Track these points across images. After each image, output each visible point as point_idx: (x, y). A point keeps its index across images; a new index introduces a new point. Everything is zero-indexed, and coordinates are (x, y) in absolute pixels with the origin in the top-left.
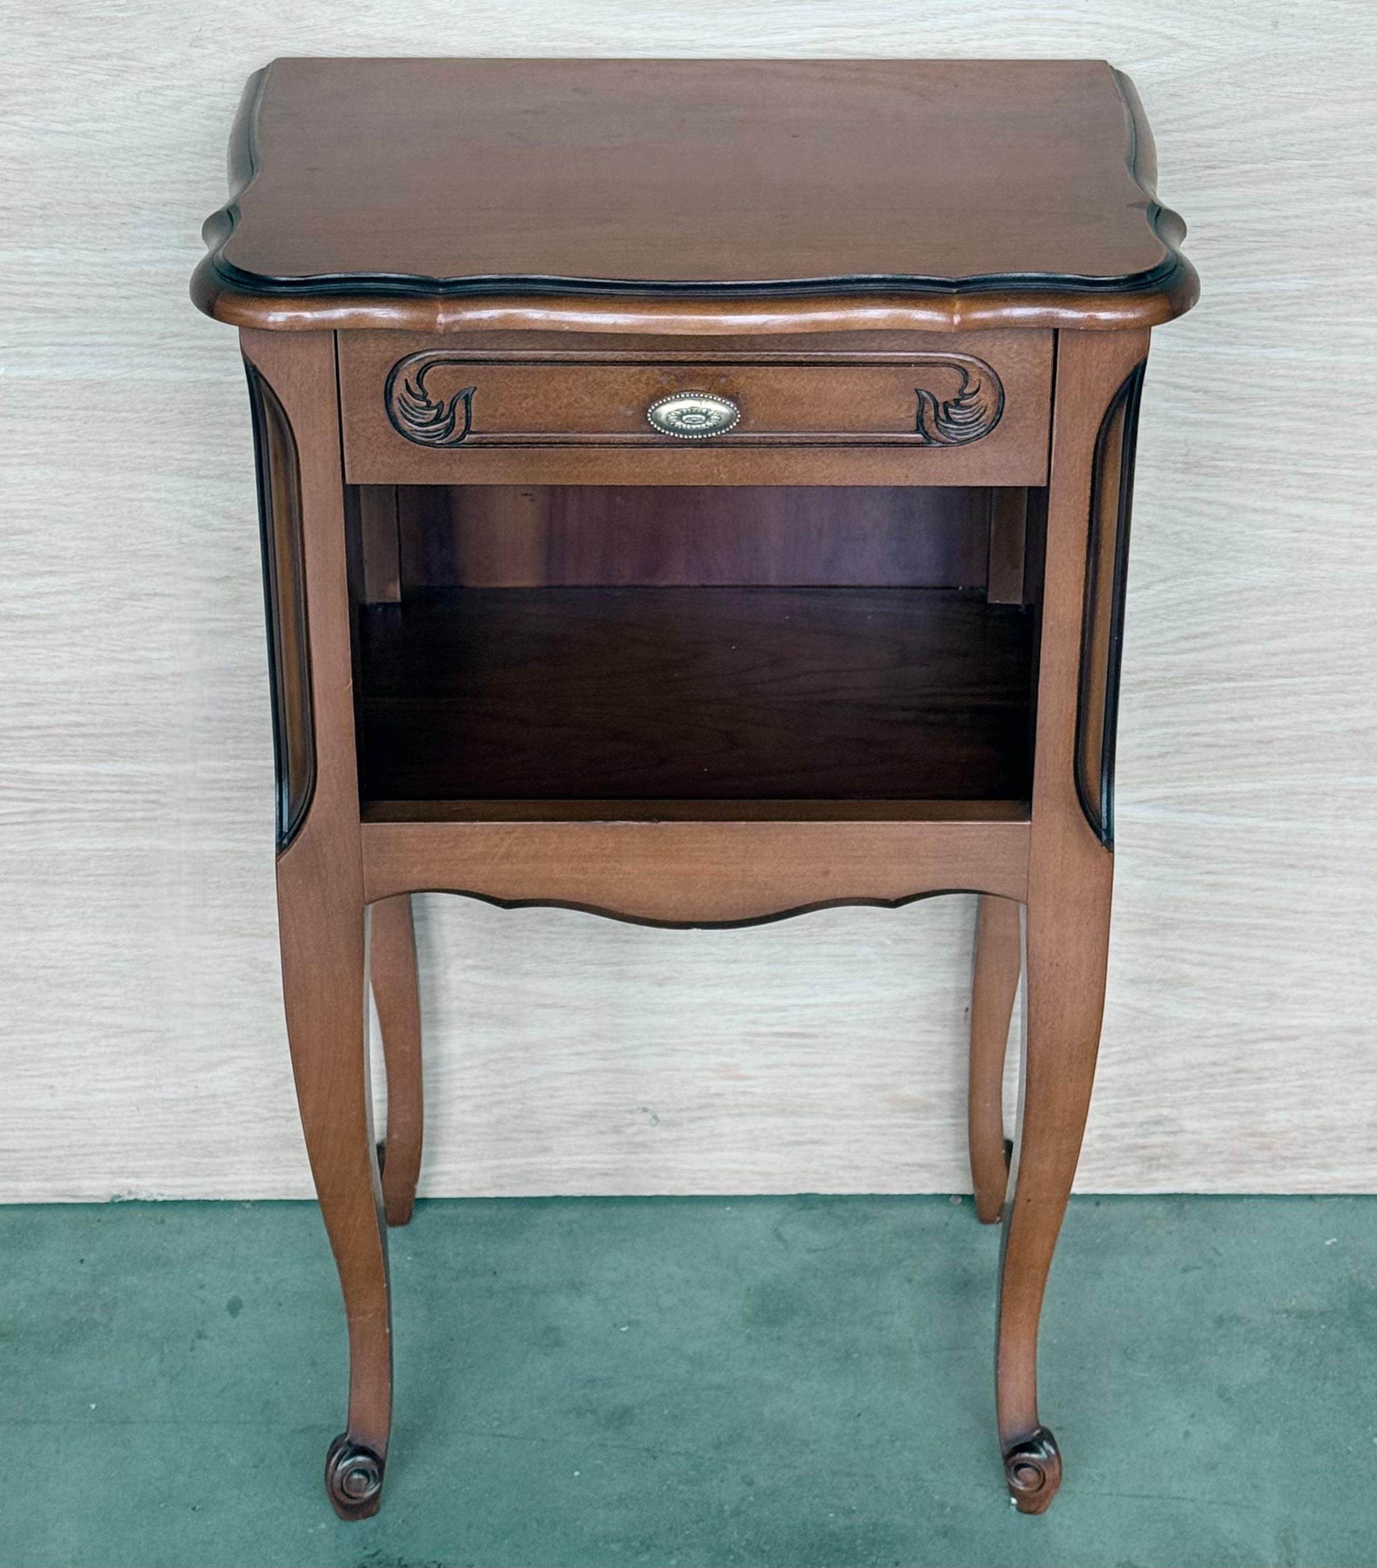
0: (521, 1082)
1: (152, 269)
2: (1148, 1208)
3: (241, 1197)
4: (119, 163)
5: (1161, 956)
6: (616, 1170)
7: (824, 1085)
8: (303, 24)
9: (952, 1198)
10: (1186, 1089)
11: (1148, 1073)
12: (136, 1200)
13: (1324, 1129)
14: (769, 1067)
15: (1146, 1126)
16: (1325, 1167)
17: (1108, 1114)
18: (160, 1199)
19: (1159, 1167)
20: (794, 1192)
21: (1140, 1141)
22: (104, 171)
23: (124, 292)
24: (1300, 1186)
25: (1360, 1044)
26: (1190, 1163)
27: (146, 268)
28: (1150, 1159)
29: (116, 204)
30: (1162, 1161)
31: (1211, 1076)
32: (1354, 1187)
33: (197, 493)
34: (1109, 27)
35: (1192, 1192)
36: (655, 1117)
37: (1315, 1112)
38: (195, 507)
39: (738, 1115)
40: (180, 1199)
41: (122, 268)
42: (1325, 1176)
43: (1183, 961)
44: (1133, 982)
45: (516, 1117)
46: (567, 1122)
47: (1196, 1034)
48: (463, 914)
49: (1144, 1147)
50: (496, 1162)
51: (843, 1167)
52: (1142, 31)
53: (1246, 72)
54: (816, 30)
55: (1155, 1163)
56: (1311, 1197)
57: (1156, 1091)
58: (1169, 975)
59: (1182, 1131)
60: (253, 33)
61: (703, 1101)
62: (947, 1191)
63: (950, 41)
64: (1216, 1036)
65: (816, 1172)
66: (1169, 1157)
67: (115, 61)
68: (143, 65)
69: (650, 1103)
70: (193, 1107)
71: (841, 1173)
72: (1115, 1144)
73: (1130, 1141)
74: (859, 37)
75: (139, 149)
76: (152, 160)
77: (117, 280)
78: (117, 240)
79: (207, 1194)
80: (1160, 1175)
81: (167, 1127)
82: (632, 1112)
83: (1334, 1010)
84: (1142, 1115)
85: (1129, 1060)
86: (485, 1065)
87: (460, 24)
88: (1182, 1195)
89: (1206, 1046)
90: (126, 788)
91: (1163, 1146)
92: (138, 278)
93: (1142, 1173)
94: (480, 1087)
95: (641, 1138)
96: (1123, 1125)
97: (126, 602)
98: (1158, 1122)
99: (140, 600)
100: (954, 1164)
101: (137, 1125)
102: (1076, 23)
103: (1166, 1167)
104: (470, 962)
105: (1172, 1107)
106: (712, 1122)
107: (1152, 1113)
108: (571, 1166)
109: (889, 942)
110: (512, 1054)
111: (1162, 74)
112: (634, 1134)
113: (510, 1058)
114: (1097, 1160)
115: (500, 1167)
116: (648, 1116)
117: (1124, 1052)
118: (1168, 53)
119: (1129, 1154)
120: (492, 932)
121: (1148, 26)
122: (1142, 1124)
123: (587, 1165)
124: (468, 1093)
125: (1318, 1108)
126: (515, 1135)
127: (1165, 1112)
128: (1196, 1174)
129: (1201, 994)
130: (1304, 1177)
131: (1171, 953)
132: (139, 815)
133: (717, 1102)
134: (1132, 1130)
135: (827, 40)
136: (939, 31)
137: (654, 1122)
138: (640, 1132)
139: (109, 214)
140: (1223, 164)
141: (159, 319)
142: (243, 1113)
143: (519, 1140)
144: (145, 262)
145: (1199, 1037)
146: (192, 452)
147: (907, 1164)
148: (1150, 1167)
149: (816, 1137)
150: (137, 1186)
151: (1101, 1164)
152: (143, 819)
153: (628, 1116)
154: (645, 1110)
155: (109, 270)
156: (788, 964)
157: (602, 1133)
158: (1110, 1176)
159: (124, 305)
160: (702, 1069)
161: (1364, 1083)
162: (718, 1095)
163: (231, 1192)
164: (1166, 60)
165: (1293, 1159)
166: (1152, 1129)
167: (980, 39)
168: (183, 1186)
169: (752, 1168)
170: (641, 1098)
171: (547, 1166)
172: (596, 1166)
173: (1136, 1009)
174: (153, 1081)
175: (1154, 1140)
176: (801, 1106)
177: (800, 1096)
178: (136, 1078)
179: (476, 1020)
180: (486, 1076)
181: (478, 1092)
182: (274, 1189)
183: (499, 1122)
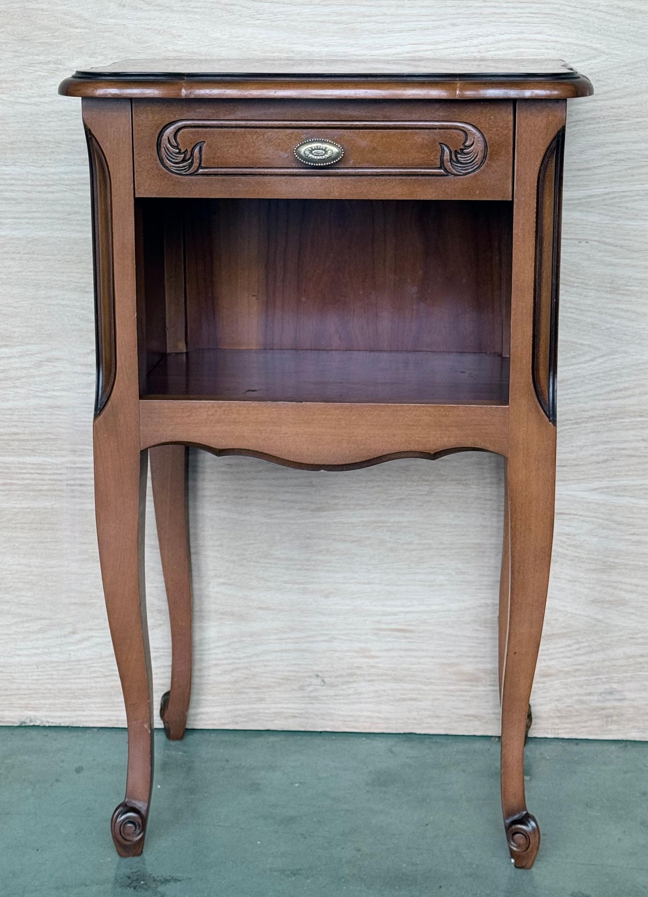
0: (248, 657)
1: (66, 177)
2: (606, 747)
3: (91, 725)
4: (51, 119)
5: (608, 586)
6: (301, 714)
7: (419, 663)
8: (147, 45)
9: (493, 738)
10: (626, 672)
11: (604, 660)
12: (34, 726)
14: (386, 650)
15: (604, 695)
17: (581, 687)
18: (47, 725)
19: (613, 722)
21: (600, 704)
22: (43, 124)
23: (51, 189)
26: (629, 720)
27: (63, 176)
28: (607, 717)
29: (48, 141)
30: (615, 718)
31: (640, 663)
33: (84, 301)
34: (563, 44)
35: (632, 739)
36: (323, 681)
38: (82, 309)
39: (370, 681)
40: (58, 725)
41: (51, 176)
43: (621, 589)
44: (593, 602)
45: (245, 679)
46: (274, 682)
47: (630, 636)
48: (218, 551)
49: (603, 709)
50: (234, 707)
51: (430, 716)
52: (580, 45)
53: (637, 68)
54: (410, 46)
55: (610, 719)
57: (608, 672)
58: (612, 599)
59: (624, 699)
60: (121, 50)
61: (350, 671)
62: (490, 734)
63: (479, 52)
64: (642, 638)
65: (415, 719)
66: (617, 715)
67: (52, 66)
68: (65, 67)
69: (321, 671)
70: (67, 667)
71: (429, 720)
72: (585, 706)
73: (593, 704)
74: (431, 50)
75: (61, 112)
76: (68, 118)
77: (48, 183)
78: (48, 161)
79: (73, 723)
80: (614, 727)
81: (52, 679)
82: (310, 677)
84: (601, 688)
85: (593, 652)
86: (228, 645)
87: (226, 45)
88: (627, 741)
89: (636, 644)
90: (39, 472)
91: (614, 708)
92: (59, 182)
93: (603, 726)
94: (226, 659)
95: (314, 694)
96: (590, 694)
97: (44, 363)
98: (611, 693)
99: (51, 362)
100: (493, 716)
101: (37, 678)
102: (545, 41)
103: (616, 722)
104: (221, 580)
105: (618, 683)
106: (355, 685)
107: (607, 686)
108: (276, 711)
109: (454, 573)
110: (244, 639)
112: (311, 691)
113: (243, 641)
114: (576, 716)
115: (236, 710)
116: (319, 681)
117: (589, 646)
118: (594, 58)
119: (595, 713)
120: (234, 562)
121: (583, 43)
122: (601, 694)
123: (283, 710)
124: (220, 662)
126: (245, 690)
127: (614, 686)
128: (634, 727)
129: (633, 611)
131: (615, 584)
132: (46, 487)
133: (358, 672)
134: (595, 698)
135: (415, 52)
136: (473, 46)
137: (323, 684)
138: (315, 690)
139: (45, 147)
140: (627, 118)
141: (68, 204)
142: (95, 672)
143: (247, 693)
144: (63, 173)
145: (632, 638)
146: (82, 278)
147: (466, 715)
148: (607, 722)
149: (414, 696)
150: (35, 716)
151: (578, 719)
152: (48, 490)
153: (307, 679)
154: (318, 676)
155: (44, 177)
156: (398, 585)
157: (293, 690)
158: (584, 727)
159: (50, 196)
160: (349, 651)
162: (358, 668)
163: (86, 721)
164: (594, 61)
166: (608, 697)
167: (494, 51)
168: (60, 717)
169: (379, 715)
170: (316, 668)
171: (262, 711)
172: (289, 711)
173: (595, 619)
174: (46, 650)
175: (608, 704)
176: (405, 676)
177: (404, 670)
178: (37, 648)
179: (224, 616)
180: (229, 652)
181: (224, 662)
182: (110, 720)
183: (236, 682)
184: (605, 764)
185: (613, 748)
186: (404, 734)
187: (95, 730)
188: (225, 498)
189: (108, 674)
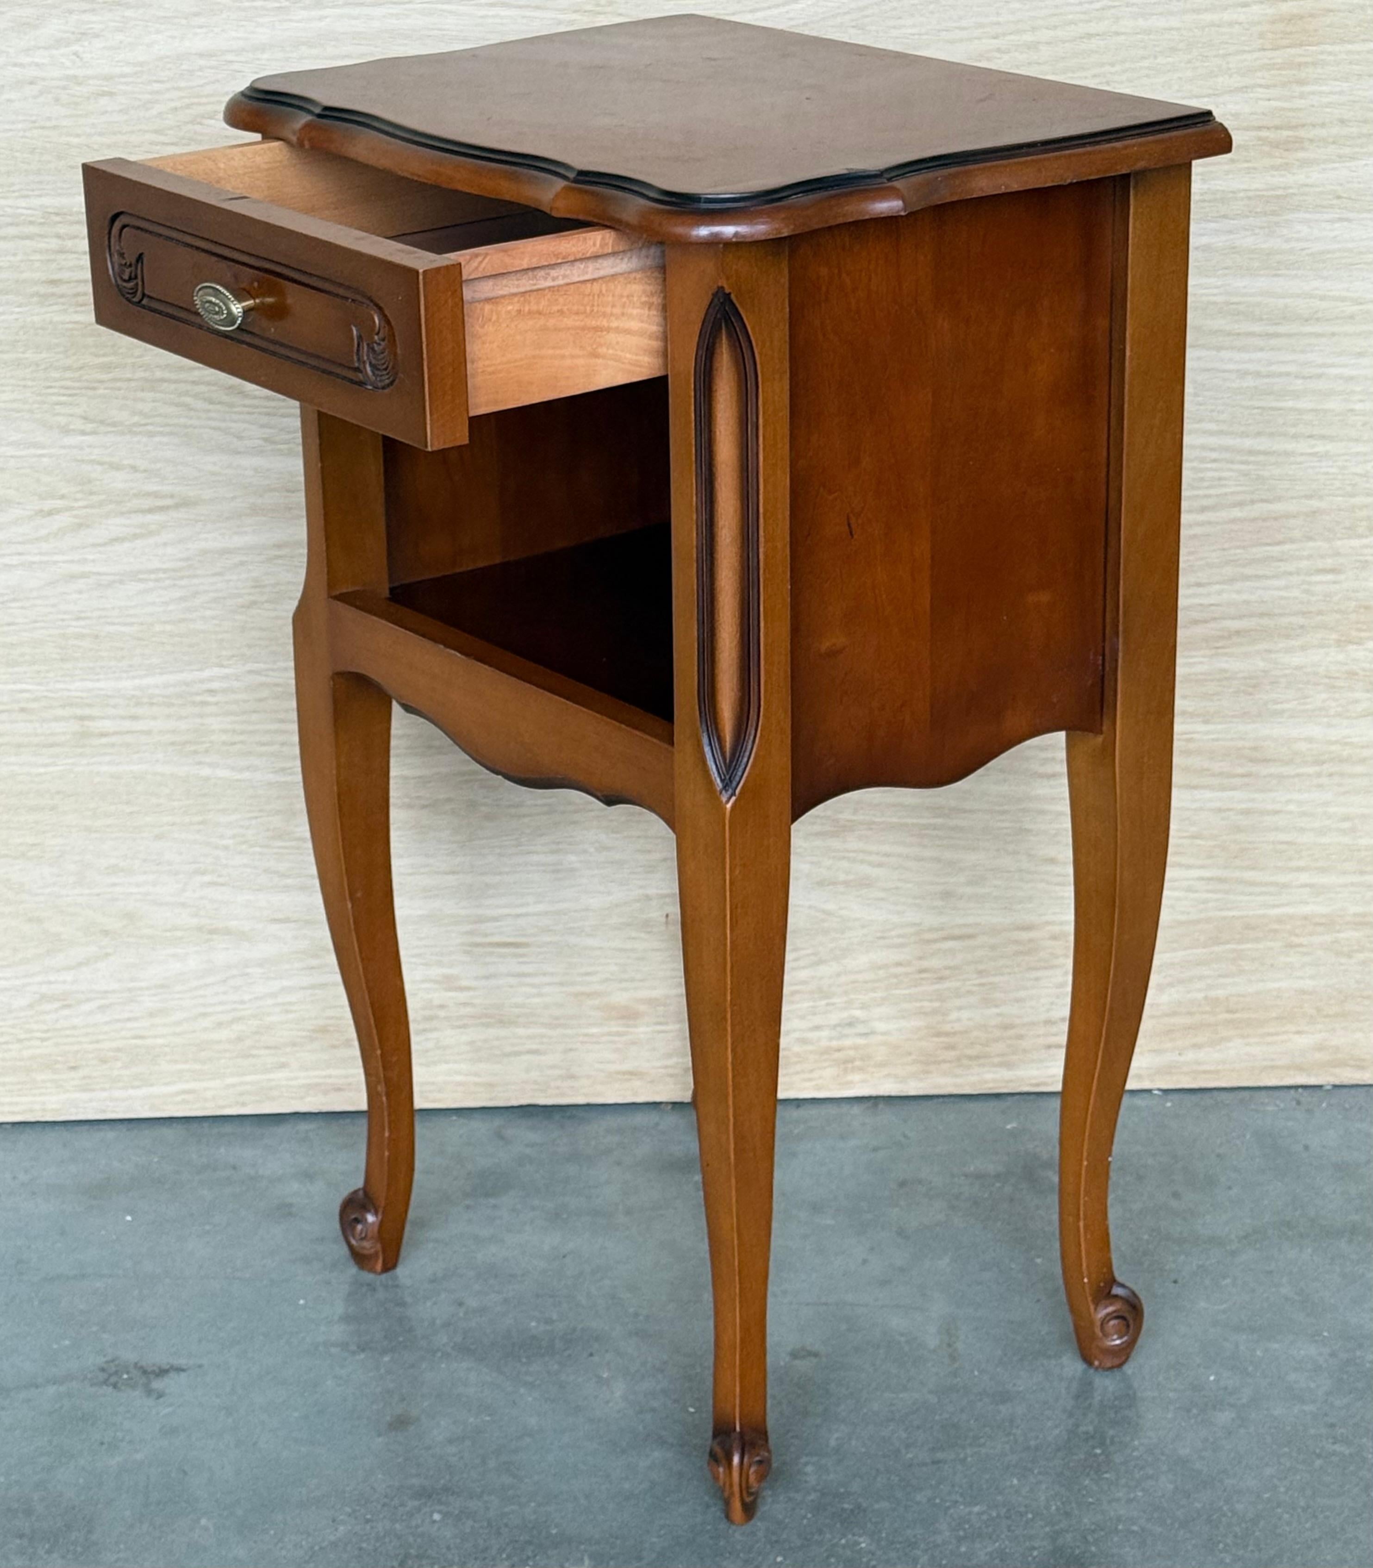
0: (257, 998)
2: (845, 1108)
5: (842, 858)
6: (350, 1084)
7: (540, 995)
9: (663, 1105)
10: (874, 990)
11: (839, 975)
13: (1006, 1027)
14: (487, 978)
15: (839, 1029)
16: (1008, 1065)
17: (803, 1017)
19: (854, 1070)
20: (515, 1103)
21: (834, 1043)
24: (986, 1086)
25: (1031, 940)
26: (882, 1065)
28: (846, 1062)
30: (858, 1063)
31: (896, 976)
32: (1038, 1085)
35: (887, 1094)
37: (995, 1010)
39: (460, 1027)
42: (1006, 1074)
43: (862, 862)
44: (819, 884)
45: (256, 1033)
46: (303, 1038)
47: (879, 935)
48: (199, 831)
49: (839, 1050)
50: (238, 1079)
51: (560, 1077)
53: (867, 16)
55: (850, 1065)
56: (998, 1096)
57: (846, 993)
58: (851, 877)
59: (873, 1033)
61: (427, 1013)
62: (658, 1099)
64: (899, 936)
65: (535, 1082)
66: (862, 1059)
71: (559, 1083)
72: (810, 1048)
73: (824, 1043)
80: (856, 1077)
83: (1006, 908)
84: (835, 1018)
85: (821, 962)
86: (225, 981)
89: (889, 947)
91: (856, 1048)
93: (838, 1076)
94: (221, 1003)
96: (817, 1028)
98: (850, 1024)
100: (663, 1071)
103: (861, 1069)
104: (207, 878)
105: (862, 1008)
106: (435, 1035)
107: (845, 1014)
108: (308, 1081)
109: (592, 850)
110: (249, 970)
111: (791, 19)
113: (247, 974)
114: (796, 1063)
115: (241, 1084)
117: (816, 954)
119: (825, 1057)
120: (227, 848)
122: (835, 1027)
124: (210, 1010)
125: (996, 1006)
126: (254, 1052)
127: (858, 1013)
128: (888, 1075)
129: (882, 895)
130: (989, 1076)
131: (851, 855)
133: (442, 1013)
134: (825, 1033)
143: (258, 1056)
145: (883, 938)
147: (618, 1073)
148: (846, 1070)
149: (534, 1047)
151: (800, 1067)
156: (500, 873)
157: (334, 1047)
158: (810, 1080)
160: (423, 981)
161: (1037, 979)
162: (442, 1007)
165: (977, 1057)
166: (847, 1031)
169: (477, 1079)
171: (284, 1083)
172: (329, 1081)
173: (822, 911)
175: (848, 1042)
176: (518, 1016)
177: (517, 1006)
179: (215, 937)
180: (225, 993)
181: (220, 1008)
182: (31, 1111)
183: (239, 1039)
184: (842, 1137)
185: (856, 1109)
186: (521, 1107)
187: (8, 1126)
188: (208, 745)
189: (23, 1036)
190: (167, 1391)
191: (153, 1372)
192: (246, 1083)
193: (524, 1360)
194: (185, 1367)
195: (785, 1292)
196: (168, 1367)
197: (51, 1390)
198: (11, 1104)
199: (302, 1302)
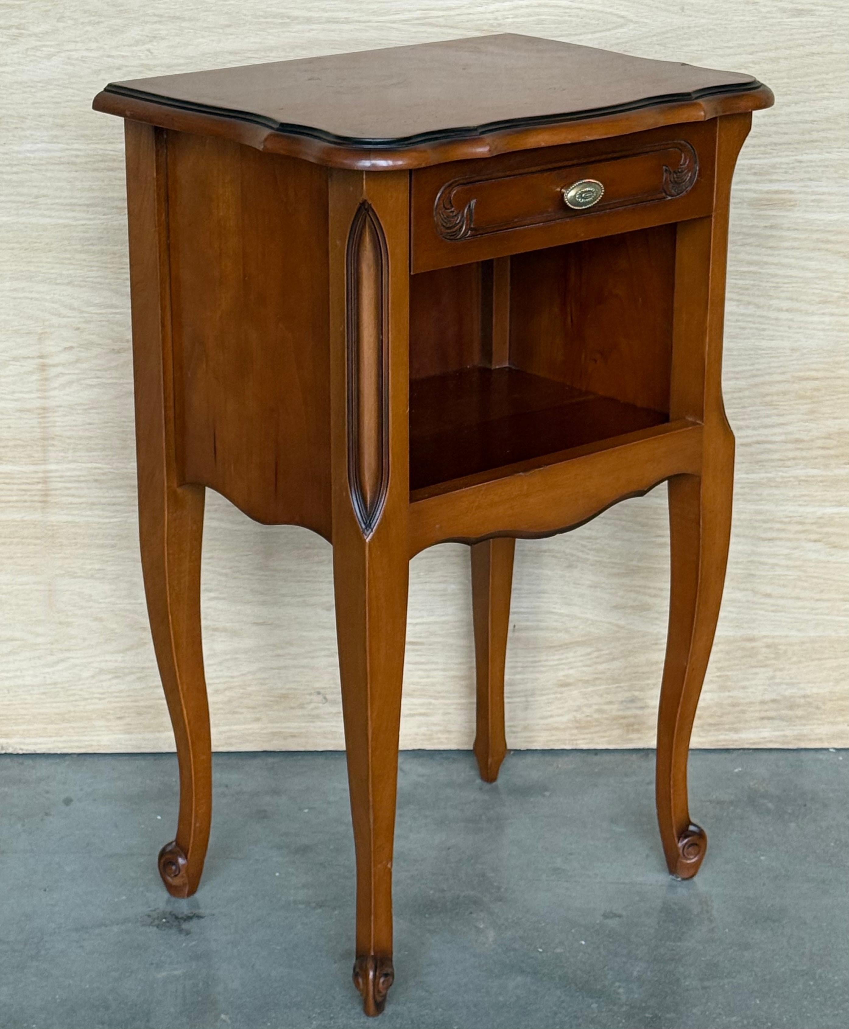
0: (243, 675)
1: (32, 155)
2: (627, 757)
3: (70, 751)
4: (14, 91)
5: (631, 591)
6: (301, 733)
7: (428, 677)
8: (122, 8)
11: (625, 668)
12: (6, 754)
13: (734, 705)
15: (625, 704)
16: (736, 731)
17: (601, 696)
18: (21, 752)
19: (634, 731)
20: (410, 748)
21: (621, 713)
22: (5, 96)
23: (15, 169)
24: (720, 743)
25: (753, 648)
27: (28, 155)
28: (628, 725)
29: (11, 116)
30: (636, 727)
32: (754, 743)
33: (54, 294)
34: (587, 11)
36: (325, 698)
37: (727, 694)
38: (53, 302)
40: (33, 752)
41: (14, 155)
42: (735, 736)
43: (645, 594)
44: (616, 607)
45: (240, 698)
46: (271, 701)
47: (653, 642)
49: (624, 718)
50: (227, 728)
51: (441, 731)
52: (606, 13)
54: (418, 12)
55: (631, 728)
56: (727, 750)
57: (630, 680)
58: (636, 603)
59: (647, 707)
60: (93, 14)
65: (424, 735)
66: (639, 724)
67: (14, 31)
68: (29, 33)
69: (323, 688)
70: (42, 691)
71: (439, 735)
72: (605, 716)
73: (615, 713)
74: (443, 16)
75: (26, 83)
76: (33, 90)
77: (11, 162)
78: (12, 138)
79: (49, 749)
80: (634, 736)
81: (26, 704)
82: (311, 694)
83: (737, 626)
84: (622, 696)
85: (614, 659)
87: (213, 9)
88: (648, 749)
90: (7, 481)
91: (635, 716)
92: (23, 161)
93: (623, 735)
94: (218, 677)
95: (315, 712)
96: (610, 703)
97: (11, 363)
98: (632, 701)
99: (18, 361)
101: (8, 703)
102: (568, 8)
103: (638, 731)
105: (640, 690)
107: (628, 694)
108: (274, 730)
110: (238, 656)
111: (618, 38)
112: (312, 709)
113: (237, 658)
114: (596, 726)
115: (230, 731)
116: (320, 698)
117: (610, 654)
118: (621, 26)
119: (615, 722)
120: (226, 575)
121: (609, 10)
122: (622, 702)
123: (283, 730)
125: (729, 691)
126: (239, 710)
127: (636, 693)
130: (722, 737)
131: (638, 589)
132: (15, 498)
134: (616, 706)
135: (425, 18)
136: (489, 13)
137: (324, 701)
138: (316, 708)
139: (7, 122)
141: (35, 186)
142: (74, 695)
143: (242, 713)
144: (28, 151)
146: (53, 268)
148: (628, 731)
149: (424, 711)
150: (7, 743)
151: (598, 729)
152: (17, 501)
153: (308, 697)
154: (319, 693)
155: (7, 156)
157: (292, 708)
158: (604, 737)
159: (14, 177)
161: (756, 674)
163: (64, 748)
164: (621, 30)
165: (715, 725)
166: (629, 705)
167: (513, 18)
168: (36, 744)
170: (317, 685)
171: (258, 731)
172: (289, 730)
173: (617, 626)
174: (18, 673)
175: (628, 713)
176: (414, 691)
177: (413, 684)
178: (8, 671)
179: (216, 633)
180: (221, 671)
181: (217, 681)
182: (91, 746)
183: (230, 701)
184: (626, 775)
185: (634, 757)
186: (413, 750)
187: (75, 756)
188: (216, 507)
189: (87, 697)
190: (192, 930)
191: (182, 918)
192: (235, 731)
193: (427, 916)
194: (202, 915)
195: (596, 875)
196: (192, 915)
197: (115, 929)
198: (77, 741)
199: (277, 874)
